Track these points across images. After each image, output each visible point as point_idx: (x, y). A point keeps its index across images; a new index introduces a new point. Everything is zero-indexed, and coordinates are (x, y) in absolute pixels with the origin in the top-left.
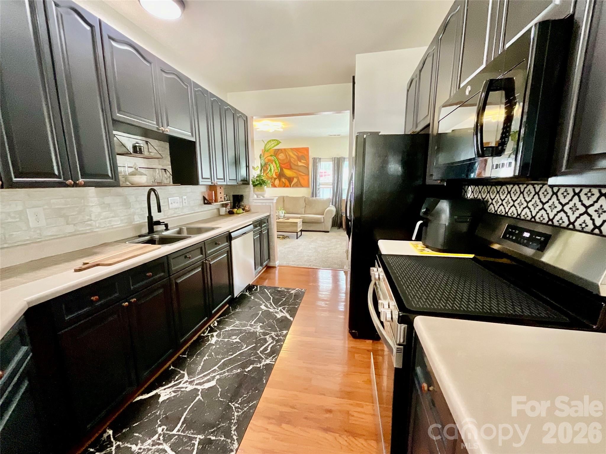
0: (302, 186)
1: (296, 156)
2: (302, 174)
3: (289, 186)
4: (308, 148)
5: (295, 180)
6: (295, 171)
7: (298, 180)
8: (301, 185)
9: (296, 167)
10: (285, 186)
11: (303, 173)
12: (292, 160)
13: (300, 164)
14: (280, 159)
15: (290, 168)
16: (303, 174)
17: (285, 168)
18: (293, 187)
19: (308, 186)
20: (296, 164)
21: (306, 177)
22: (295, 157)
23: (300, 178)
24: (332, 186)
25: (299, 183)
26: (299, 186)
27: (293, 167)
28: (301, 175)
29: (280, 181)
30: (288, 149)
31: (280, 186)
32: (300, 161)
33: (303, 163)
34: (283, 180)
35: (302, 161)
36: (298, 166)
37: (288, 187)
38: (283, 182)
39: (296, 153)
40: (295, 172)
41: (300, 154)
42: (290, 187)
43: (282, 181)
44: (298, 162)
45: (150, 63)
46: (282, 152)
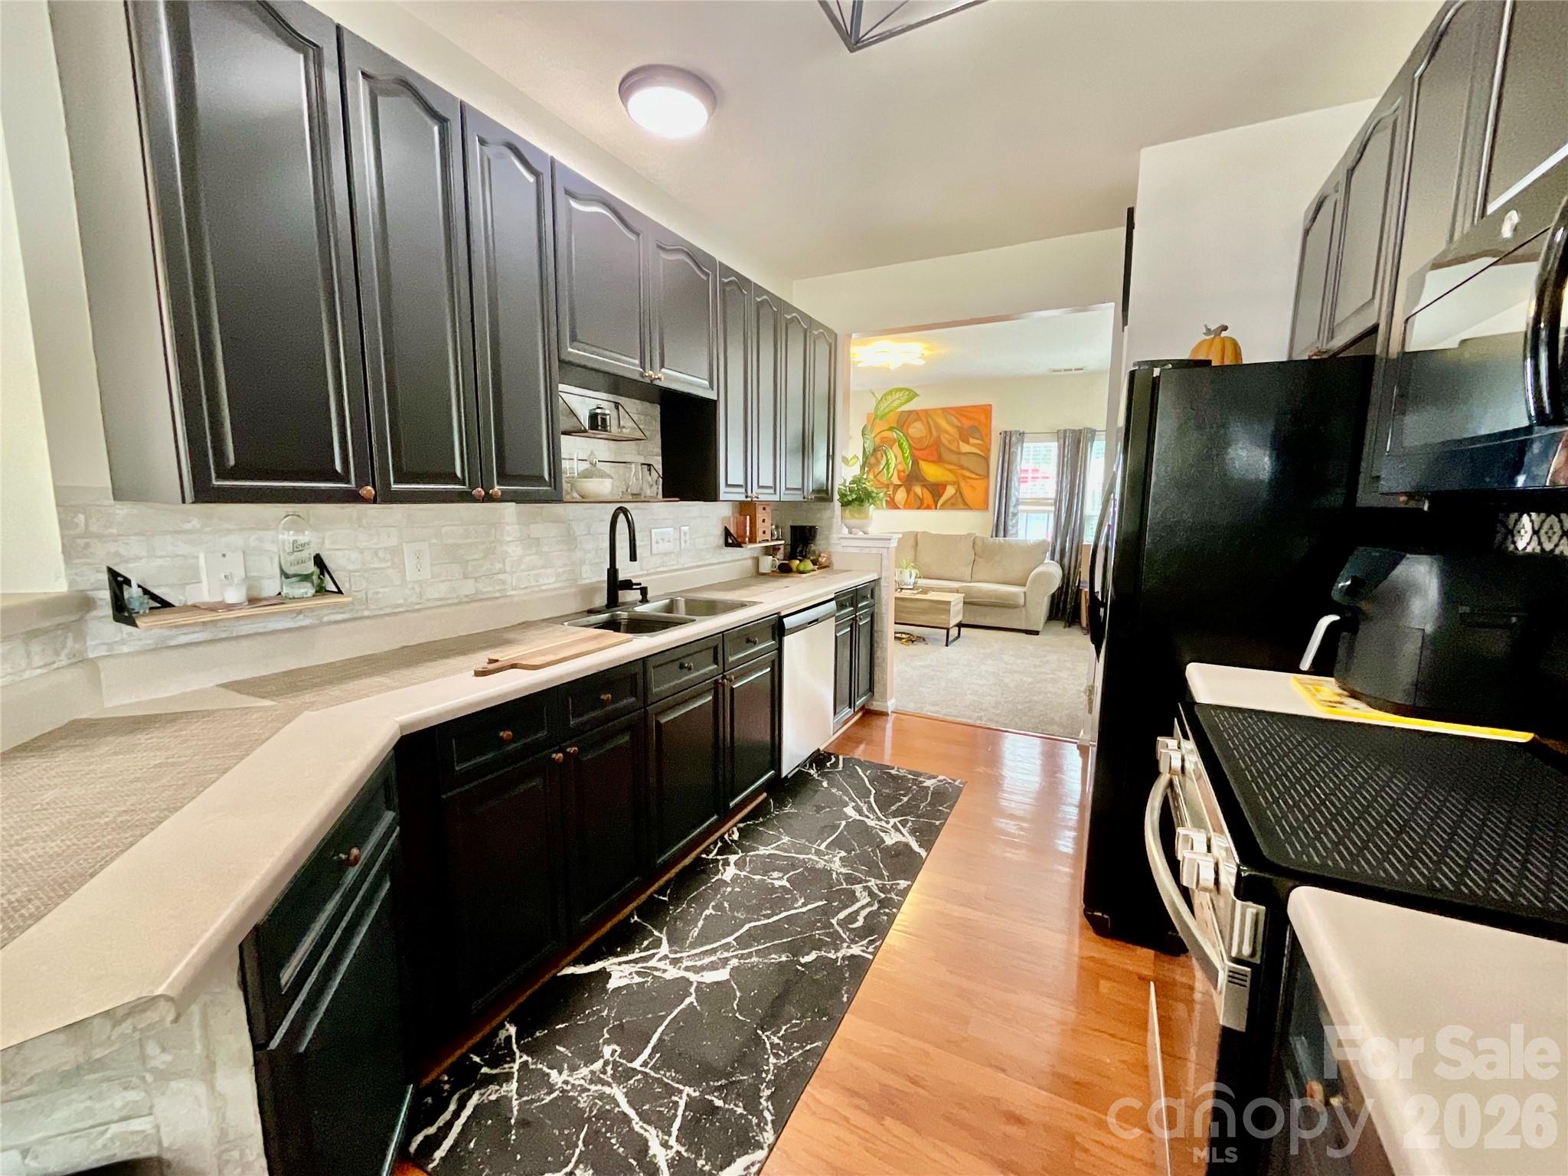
0: (967, 507)
1: (957, 427)
2: (967, 474)
3: (933, 507)
4: (991, 405)
5: (950, 491)
6: (952, 467)
7: (959, 491)
8: (966, 504)
9: (953, 458)
10: (921, 505)
11: (972, 472)
12: (944, 439)
13: (965, 448)
14: (911, 437)
15: (939, 460)
16: (973, 476)
17: (924, 460)
18: (943, 507)
19: (985, 507)
20: (953, 448)
21: (979, 484)
22: (951, 430)
23: (963, 484)
24: (1052, 508)
25: (960, 500)
26: (961, 506)
27: (947, 456)
28: (964, 477)
29: (908, 491)
30: (934, 410)
31: (908, 506)
32: (968, 443)
33: (974, 445)
34: (918, 490)
35: (972, 441)
36: (959, 453)
37: (928, 508)
38: (919, 497)
39: (955, 420)
40: (950, 471)
41: (967, 423)
42: (936, 508)
43: (915, 493)
44: (961, 443)
45: (638, 235)
46: (918, 419)
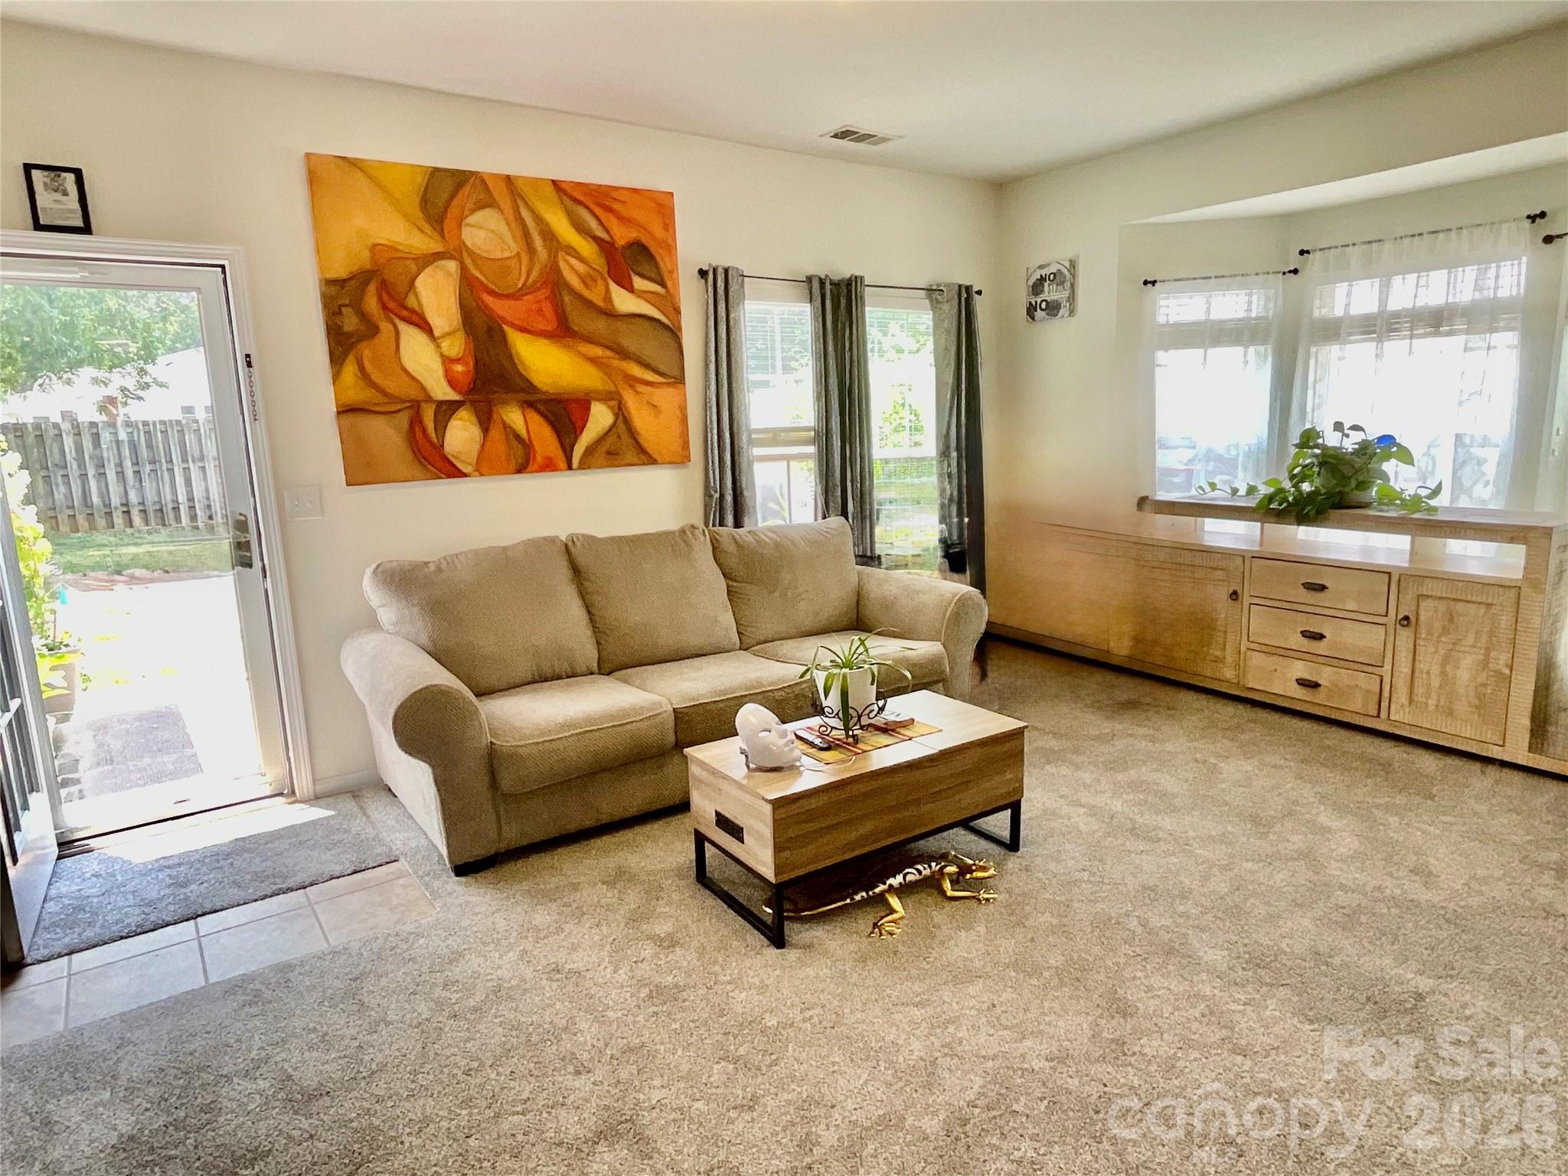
0: (646, 458)
1: (596, 239)
2: (637, 371)
3: (563, 464)
4: (672, 194)
5: (600, 417)
6: (598, 351)
7: (621, 414)
8: (641, 450)
10: (524, 459)
11: (647, 366)
12: (571, 272)
13: (624, 302)
14: (472, 254)
15: (563, 331)
16: (650, 376)
17: (523, 330)
18: (584, 465)
19: (682, 459)
20: (595, 296)
21: (665, 396)
22: (587, 248)
23: (630, 400)
25: (625, 436)
26: (630, 456)
27: (580, 321)
28: (632, 381)
29: (485, 422)
30: (535, 183)
31: (486, 466)
33: (642, 295)
34: (514, 417)
35: (639, 283)
36: (611, 314)
38: (517, 437)
39: (593, 224)
40: (594, 361)
41: (622, 235)
42: (570, 468)
43: (506, 426)
44: (615, 289)
46: (487, 202)
